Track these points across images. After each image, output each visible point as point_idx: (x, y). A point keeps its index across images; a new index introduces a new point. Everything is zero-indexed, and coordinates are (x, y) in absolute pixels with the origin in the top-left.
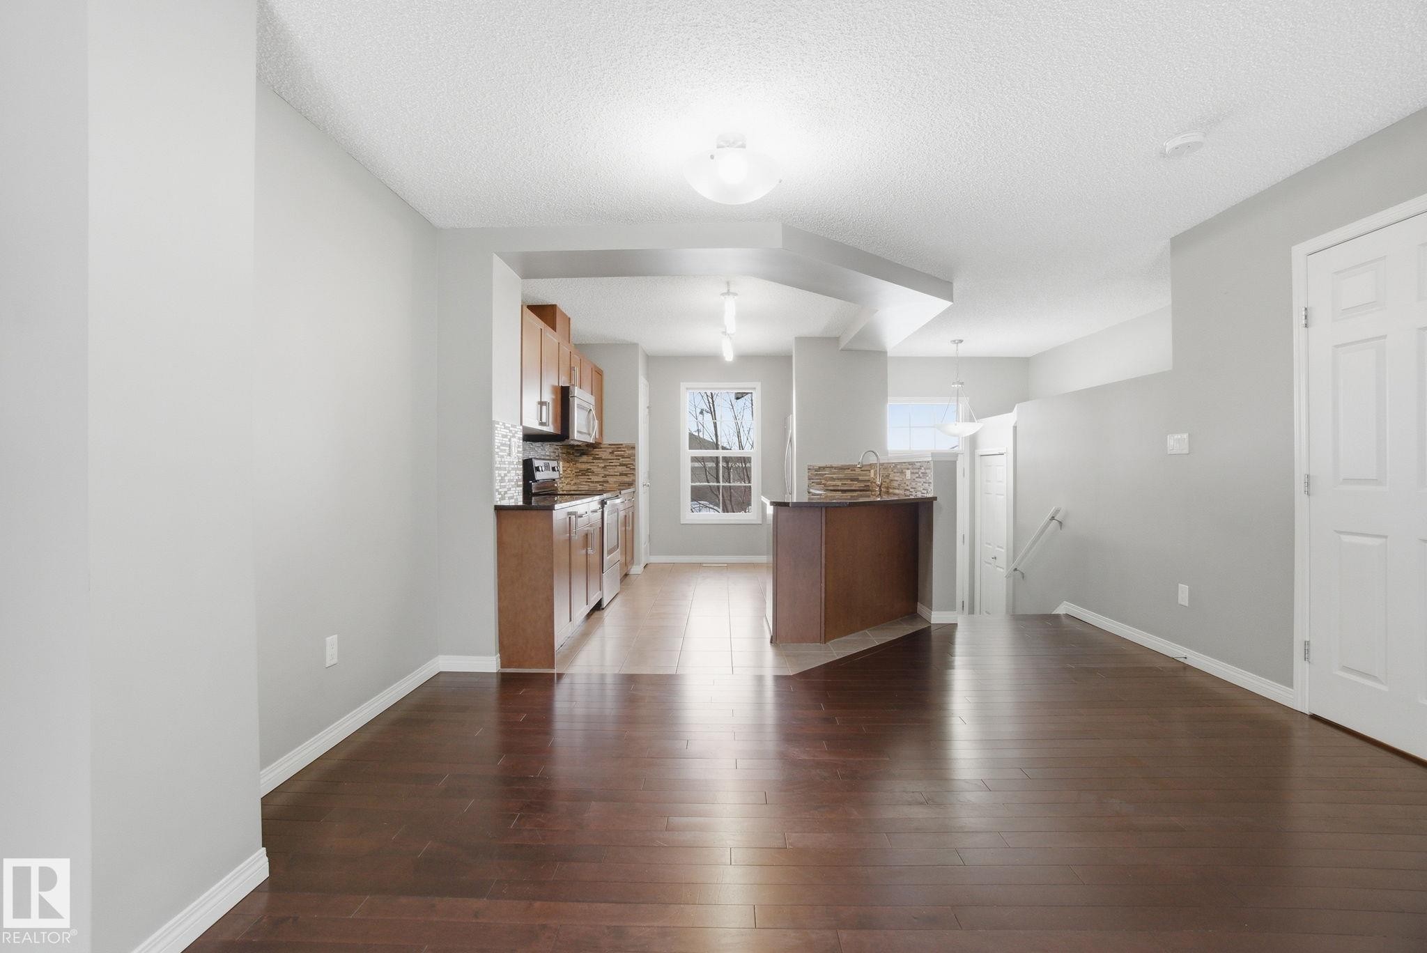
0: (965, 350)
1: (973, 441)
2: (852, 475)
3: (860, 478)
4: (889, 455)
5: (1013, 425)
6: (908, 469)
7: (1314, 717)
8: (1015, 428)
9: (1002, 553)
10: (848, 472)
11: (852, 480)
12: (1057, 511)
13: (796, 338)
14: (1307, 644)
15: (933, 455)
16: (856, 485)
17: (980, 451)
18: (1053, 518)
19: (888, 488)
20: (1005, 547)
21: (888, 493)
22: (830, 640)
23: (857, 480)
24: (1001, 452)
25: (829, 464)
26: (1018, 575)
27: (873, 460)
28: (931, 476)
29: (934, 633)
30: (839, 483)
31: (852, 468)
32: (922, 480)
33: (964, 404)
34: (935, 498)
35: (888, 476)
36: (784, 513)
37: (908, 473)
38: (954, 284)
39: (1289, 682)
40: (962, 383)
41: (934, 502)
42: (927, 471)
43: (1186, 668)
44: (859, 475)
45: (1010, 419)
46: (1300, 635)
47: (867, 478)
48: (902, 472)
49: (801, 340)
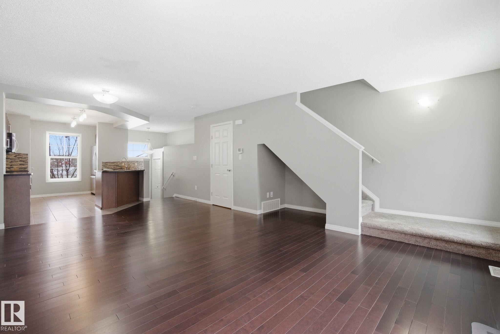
0: (150, 130)
1: (152, 155)
2: (116, 164)
3: (119, 165)
4: (128, 159)
5: (163, 151)
6: (136, 163)
7: (213, 205)
8: (163, 152)
9: (160, 185)
10: (115, 163)
11: (117, 166)
12: (173, 173)
13: (98, 122)
14: (212, 193)
15: (144, 159)
16: (118, 167)
17: (153, 158)
18: (172, 175)
19: (129, 168)
20: (160, 184)
21: (129, 169)
22: (118, 207)
23: (118, 166)
24: (160, 158)
25: (109, 161)
26: (164, 190)
27: (124, 160)
28: (143, 164)
29: (144, 203)
30: (112, 167)
31: (117, 163)
32: (141, 166)
33: (149, 145)
34: (144, 170)
35: (129, 165)
36: (105, 174)
37: (136, 164)
38: (150, 118)
39: (210, 200)
40: (149, 140)
41: (144, 171)
42: (142, 163)
43: (196, 202)
44: (119, 164)
45: (162, 150)
46: (211, 191)
47: (121, 165)
48: (134, 164)
49: (99, 123)
